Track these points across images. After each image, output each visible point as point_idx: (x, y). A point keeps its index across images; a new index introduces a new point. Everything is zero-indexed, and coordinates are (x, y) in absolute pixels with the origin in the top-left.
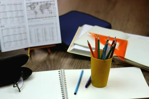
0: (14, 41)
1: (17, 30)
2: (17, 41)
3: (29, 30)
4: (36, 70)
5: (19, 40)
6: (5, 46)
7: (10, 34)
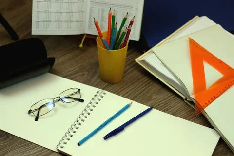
0: (56, 22)
1: (65, 5)
2: (61, 22)
3: (91, 8)
4: (75, 74)
5: (66, 22)
6: (38, 26)
7: (50, 10)
